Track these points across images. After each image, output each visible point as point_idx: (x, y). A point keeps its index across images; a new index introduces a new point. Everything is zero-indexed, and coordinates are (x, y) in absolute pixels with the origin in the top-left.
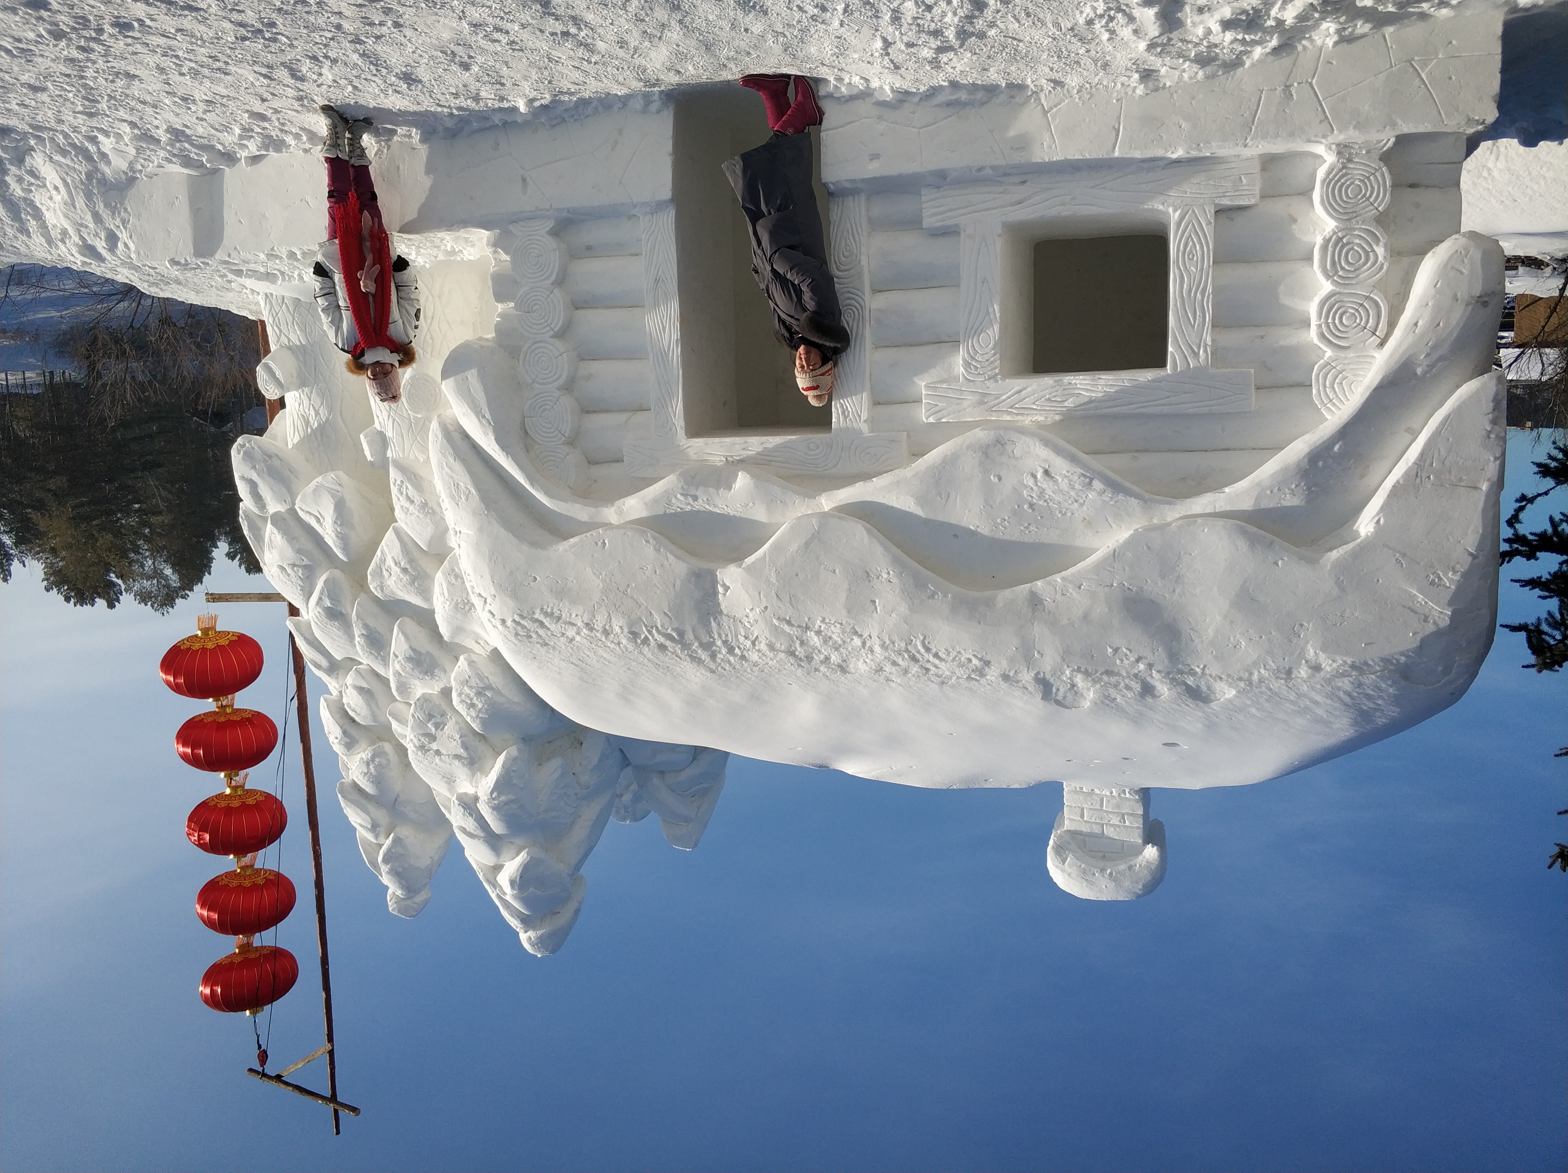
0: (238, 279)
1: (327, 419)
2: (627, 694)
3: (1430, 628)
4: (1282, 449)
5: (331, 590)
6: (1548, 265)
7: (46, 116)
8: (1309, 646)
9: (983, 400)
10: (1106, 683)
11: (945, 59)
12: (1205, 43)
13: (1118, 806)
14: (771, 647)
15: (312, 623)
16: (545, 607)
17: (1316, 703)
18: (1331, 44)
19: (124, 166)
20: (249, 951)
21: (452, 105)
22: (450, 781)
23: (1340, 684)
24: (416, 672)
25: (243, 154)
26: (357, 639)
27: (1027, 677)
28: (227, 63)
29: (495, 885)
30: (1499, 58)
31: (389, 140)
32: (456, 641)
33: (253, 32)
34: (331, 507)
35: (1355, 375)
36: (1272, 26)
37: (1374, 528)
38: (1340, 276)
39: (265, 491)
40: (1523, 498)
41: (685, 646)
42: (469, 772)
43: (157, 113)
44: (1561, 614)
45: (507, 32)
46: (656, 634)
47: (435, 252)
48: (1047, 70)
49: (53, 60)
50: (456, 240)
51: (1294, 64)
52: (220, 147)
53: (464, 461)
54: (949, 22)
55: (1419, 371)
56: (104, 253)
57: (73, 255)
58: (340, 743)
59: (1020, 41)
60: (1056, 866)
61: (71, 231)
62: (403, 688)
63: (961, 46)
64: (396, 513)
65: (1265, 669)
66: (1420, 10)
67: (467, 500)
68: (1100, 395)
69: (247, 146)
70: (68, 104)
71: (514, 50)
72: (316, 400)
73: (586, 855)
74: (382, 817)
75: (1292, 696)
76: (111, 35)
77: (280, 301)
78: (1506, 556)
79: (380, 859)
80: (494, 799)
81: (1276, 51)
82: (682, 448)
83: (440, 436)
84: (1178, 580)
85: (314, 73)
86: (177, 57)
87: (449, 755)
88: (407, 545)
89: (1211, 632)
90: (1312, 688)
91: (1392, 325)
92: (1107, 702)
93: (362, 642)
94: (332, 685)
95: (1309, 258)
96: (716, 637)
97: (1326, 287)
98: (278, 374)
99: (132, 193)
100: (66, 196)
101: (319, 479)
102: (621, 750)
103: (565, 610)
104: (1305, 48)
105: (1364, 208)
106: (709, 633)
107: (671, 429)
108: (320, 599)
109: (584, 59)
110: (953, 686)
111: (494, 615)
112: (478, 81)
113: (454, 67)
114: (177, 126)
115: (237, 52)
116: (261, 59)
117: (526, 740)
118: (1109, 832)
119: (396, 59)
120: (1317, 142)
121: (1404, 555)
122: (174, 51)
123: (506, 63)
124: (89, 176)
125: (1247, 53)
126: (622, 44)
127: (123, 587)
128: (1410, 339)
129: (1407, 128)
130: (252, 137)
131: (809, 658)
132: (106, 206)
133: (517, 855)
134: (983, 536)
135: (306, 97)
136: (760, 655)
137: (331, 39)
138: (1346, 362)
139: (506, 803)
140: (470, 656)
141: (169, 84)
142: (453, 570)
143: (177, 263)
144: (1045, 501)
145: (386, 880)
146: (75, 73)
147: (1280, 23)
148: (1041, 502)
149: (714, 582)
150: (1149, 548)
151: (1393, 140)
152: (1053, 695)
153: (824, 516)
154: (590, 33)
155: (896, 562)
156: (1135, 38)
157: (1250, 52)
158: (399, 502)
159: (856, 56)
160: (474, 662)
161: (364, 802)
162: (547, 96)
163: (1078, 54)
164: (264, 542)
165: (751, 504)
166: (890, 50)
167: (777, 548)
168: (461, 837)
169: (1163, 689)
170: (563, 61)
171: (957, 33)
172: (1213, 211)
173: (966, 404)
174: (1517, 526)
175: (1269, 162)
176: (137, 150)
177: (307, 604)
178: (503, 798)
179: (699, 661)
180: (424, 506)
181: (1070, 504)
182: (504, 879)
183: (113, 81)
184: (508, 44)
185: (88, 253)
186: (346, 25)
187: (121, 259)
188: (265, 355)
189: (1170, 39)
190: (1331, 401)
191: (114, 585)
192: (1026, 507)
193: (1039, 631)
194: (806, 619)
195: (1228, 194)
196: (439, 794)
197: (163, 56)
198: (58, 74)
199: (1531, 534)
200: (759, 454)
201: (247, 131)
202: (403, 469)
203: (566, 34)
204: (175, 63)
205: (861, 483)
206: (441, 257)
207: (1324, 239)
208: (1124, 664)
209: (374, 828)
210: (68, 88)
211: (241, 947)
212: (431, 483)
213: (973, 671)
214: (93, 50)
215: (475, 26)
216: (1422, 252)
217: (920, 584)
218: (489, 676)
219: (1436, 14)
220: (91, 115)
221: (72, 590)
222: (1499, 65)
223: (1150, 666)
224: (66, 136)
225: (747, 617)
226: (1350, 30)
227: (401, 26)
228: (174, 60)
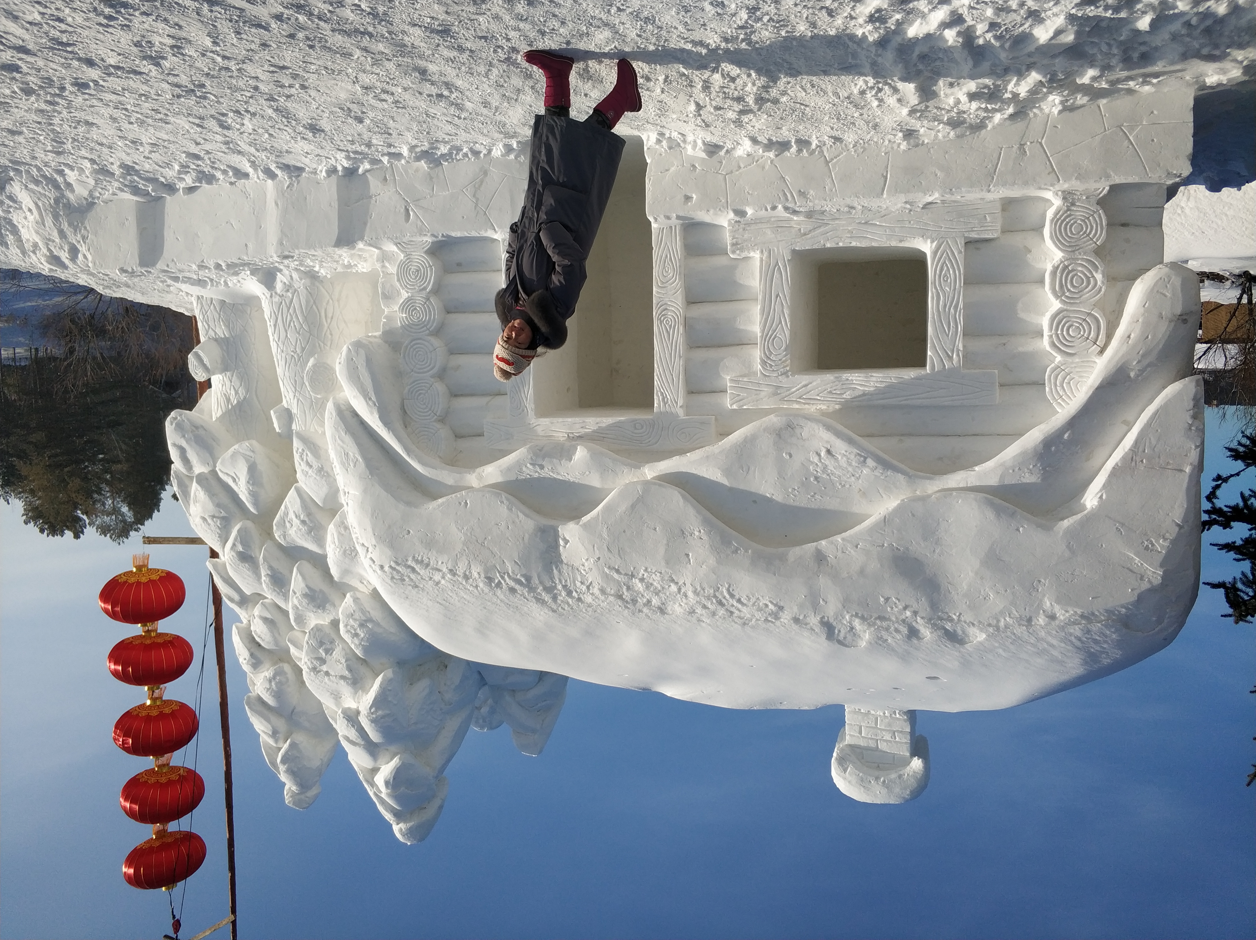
0: (176, 284)
1: (245, 398)
2: (482, 629)
3: (1145, 586)
4: (1021, 435)
5: (243, 537)
6: (1228, 279)
7: (23, 154)
8: (1046, 599)
9: (776, 391)
10: (879, 627)
11: (746, 120)
12: (955, 110)
13: (890, 725)
14: (603, 591)
15: (227, 564)
16: (417, 556)
17: (1052, 646)
18: (1056, 112)
19: (85, 193)
20: (164, 836)
21: (350, 149)
22: (337, 697)
23: (1072, 631)
24: (311, 607)
25: (181, 185)
26: (263, 578)
27: (814, 620)
28: (166, 115)
29: (372, 784)
30: (1191, 125)
31: (299, 176)
32: (344, 581)
33: (186, 91)
34: (245, 470)
35: (1080, 377)
36: (1009, 98)
37: (1098, 502)
38: (1067, 297)
39: (192, 455)
40: (1219, 478)
41: (532, 589)
42: (352, 690)
43: (112, 153)
44: (1253, 574)
45: (393, 94)
46: (507, 579)
47: (335, 265)
48: (828, 129)
49: (26, 111)
50: (352, 256)
51: (1027, 127)
52: (163, 180)
53: (353, 435)
54: (749, 91)
55: (1132, 374)
56: (67, 262)
57: (42, 263)
58: (247, 664)
59: (806, 106)
60: (839, 775)
61: (41, 244)
62: (300, 619)
63: (759, 110)
64: (298, 475)
65: (1010, 617)
66: (1127, 87)
67: (355, 466)
68: (872, 389)
69: (184, 179)
70: (40, 145)
71: (398, 107)
72: (236, 382)
73: (449, 760)
74: (281, 724)
75: (1032, 640)
76: (71, 93)
77: (209, 302)
78: (1206, 525)
79: (279, 760)
80: (372, 713)
81: (1012, 117)
82: (532, 426)
83: (334, 414)
84: (938, 542)
85: (237, 123)
86: (126, 109)
87: (336, 676)
88: (306, 502)
89: (965, 586)
90: (1049, 633)
91: (1109, 336)
92: (881, 643)
93: (267, 581)
94: (243, 615)
95: (1042, 281)
96: (557, 582)
97: (1056, 305)
98: (206, 360)
99: (91, 215)
100: (37, 217)
101: (236, 447)
102: (480, 673)
103: (433, 558)
104: (1035, 114)
105: (1085, 242)
106: (552, 578)
107: (523, 410)
108: (234, 545)
109: (455, 115)
110: (753, 627)
111: (374, 562)
112: (370, 131)
113: (350, 120)
114: (129, 163)
115: (175, 106)
116: (194, 112)
117: (400, 664)
118: (882, 746)
119: (303, 114)
120: (1047, 189)
121: (1123, 525)
122: (124, 105)
123: (392, 118)
124: (57, 201)
125: (988, 118)
126: (486, 104)
127: (87, 521)
128: (1125, 348)
129: (1118, 180)
130: (189, 172)
131: (634, 601)
132: (70, 225)
133: (392, 759)
134: (777, 503)
135: (232, 142)
136: (594, 597)
137: (250, 97)
138: (1073, 366)
139: (383, 717)
140: (355, 593)
141: (121, 130)
142: (343, 523)
143: (126, 271)
144: (828, 475)
145: (283, 777)
146: (44, 121)
147: (1015, 95)
148: (824, 476)
149: (556, 536)
150: (913, 515)
151: (1107, 188)
152: (836, 636)
153: (647, 484)
154: (460, 96)
155: (706, 522)
156: (899, 105)
157: (992, 117)
158: (300, 467)
159: (674, 116)
160: (358, 598)
161: (266, 712)
162: (426, 144)
163: (853, 117)
164: (190, 496)
165: (587, 473)
166: (701, 112)
167: (607, 508)
168: (344, 744)
169: (926, 632)
170: (438, 116)
171: (755, 99)
172: (963, 243)
173: (763, 394)
174: (1215, 501)
175: (1008, 204)
176: (96, 181)
177: (224, 548)
178: (380, 713)
179: (543, 602)
180: (320, 470)
181: (848, 478)
182: (380, 779)
183: (75, 128)
184: (393, 103)
185: (54, 262)
186: (262, 87)
187: (80, 267)
188: (197, 345)
189: (927, 107)
190: (1061, 397)
191: (80, 519)
192: (812, 479)
193: (823, 582)
194: (632, 569)
195: (976, 229)
196: (328, 708)
197: (115, 109)
198: (31, 121)
199: (1226, 506)
200: (594, 431)
201: (184, 168)
202: (305, 440)
203: (440, 96)
204: (124, 114)
205: (678, 457)
206: (340, 269)
207: (1053, 266)
208: (894, 611)
209: (274, 734)
210: (40, 132)
211: (158, 833)
212: (327, 451)
213: (769, 614)
214: (58, 104)
215: (366, 88)
216: (1132, 278)
217: (726, 541)
218: (371, 612)
219: (1140, 90)
220: (59, 153)
221: (46, 523)
222: (1191, 131)
223: (915, 613)
224: (39, 169)
225: (583, 565)
226: (1071, 101)
227: (306, 88)
228: (124, 112)
